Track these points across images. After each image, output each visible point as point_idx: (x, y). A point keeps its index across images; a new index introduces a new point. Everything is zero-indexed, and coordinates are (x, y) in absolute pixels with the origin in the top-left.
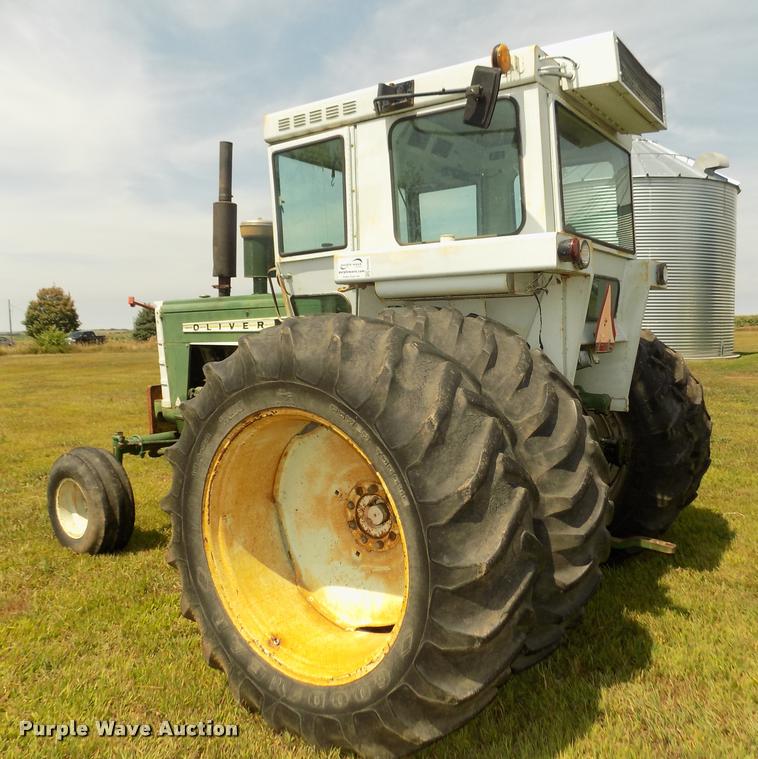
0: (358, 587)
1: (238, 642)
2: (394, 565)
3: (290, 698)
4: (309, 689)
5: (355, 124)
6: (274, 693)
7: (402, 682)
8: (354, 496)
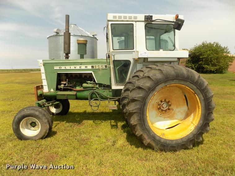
0: (163, 121)
1: (157, 137)
2: (170, 115)
3: (173, 143)
4: (176, 140)
5: (136, 22)
6: (169, 144)
7: (200, 131)
8: (160, 103)
